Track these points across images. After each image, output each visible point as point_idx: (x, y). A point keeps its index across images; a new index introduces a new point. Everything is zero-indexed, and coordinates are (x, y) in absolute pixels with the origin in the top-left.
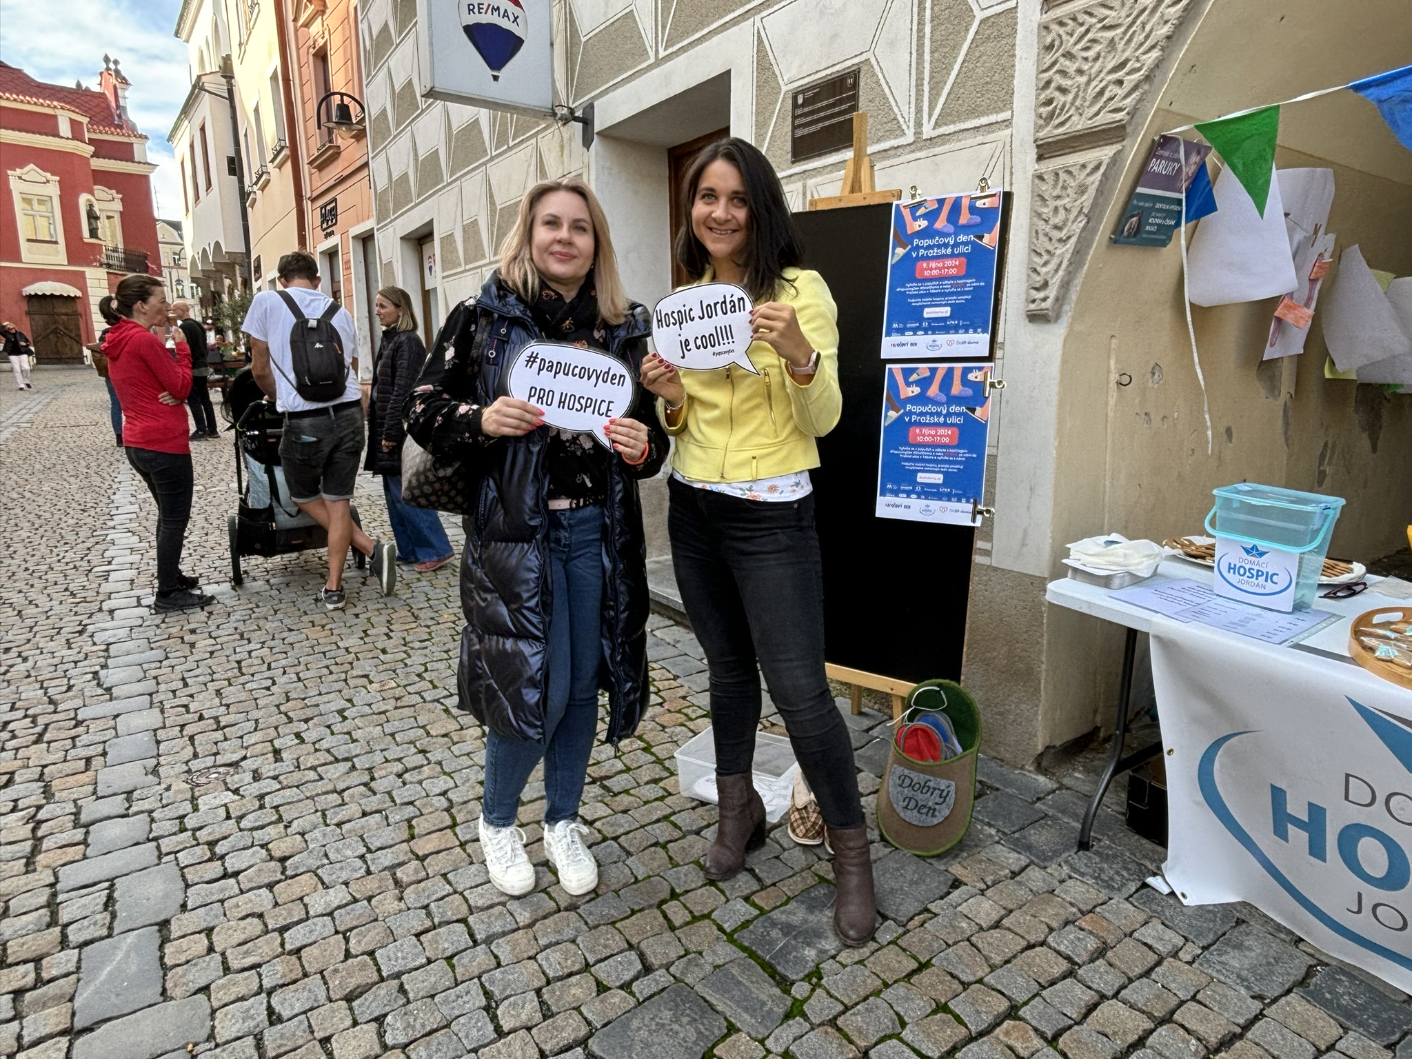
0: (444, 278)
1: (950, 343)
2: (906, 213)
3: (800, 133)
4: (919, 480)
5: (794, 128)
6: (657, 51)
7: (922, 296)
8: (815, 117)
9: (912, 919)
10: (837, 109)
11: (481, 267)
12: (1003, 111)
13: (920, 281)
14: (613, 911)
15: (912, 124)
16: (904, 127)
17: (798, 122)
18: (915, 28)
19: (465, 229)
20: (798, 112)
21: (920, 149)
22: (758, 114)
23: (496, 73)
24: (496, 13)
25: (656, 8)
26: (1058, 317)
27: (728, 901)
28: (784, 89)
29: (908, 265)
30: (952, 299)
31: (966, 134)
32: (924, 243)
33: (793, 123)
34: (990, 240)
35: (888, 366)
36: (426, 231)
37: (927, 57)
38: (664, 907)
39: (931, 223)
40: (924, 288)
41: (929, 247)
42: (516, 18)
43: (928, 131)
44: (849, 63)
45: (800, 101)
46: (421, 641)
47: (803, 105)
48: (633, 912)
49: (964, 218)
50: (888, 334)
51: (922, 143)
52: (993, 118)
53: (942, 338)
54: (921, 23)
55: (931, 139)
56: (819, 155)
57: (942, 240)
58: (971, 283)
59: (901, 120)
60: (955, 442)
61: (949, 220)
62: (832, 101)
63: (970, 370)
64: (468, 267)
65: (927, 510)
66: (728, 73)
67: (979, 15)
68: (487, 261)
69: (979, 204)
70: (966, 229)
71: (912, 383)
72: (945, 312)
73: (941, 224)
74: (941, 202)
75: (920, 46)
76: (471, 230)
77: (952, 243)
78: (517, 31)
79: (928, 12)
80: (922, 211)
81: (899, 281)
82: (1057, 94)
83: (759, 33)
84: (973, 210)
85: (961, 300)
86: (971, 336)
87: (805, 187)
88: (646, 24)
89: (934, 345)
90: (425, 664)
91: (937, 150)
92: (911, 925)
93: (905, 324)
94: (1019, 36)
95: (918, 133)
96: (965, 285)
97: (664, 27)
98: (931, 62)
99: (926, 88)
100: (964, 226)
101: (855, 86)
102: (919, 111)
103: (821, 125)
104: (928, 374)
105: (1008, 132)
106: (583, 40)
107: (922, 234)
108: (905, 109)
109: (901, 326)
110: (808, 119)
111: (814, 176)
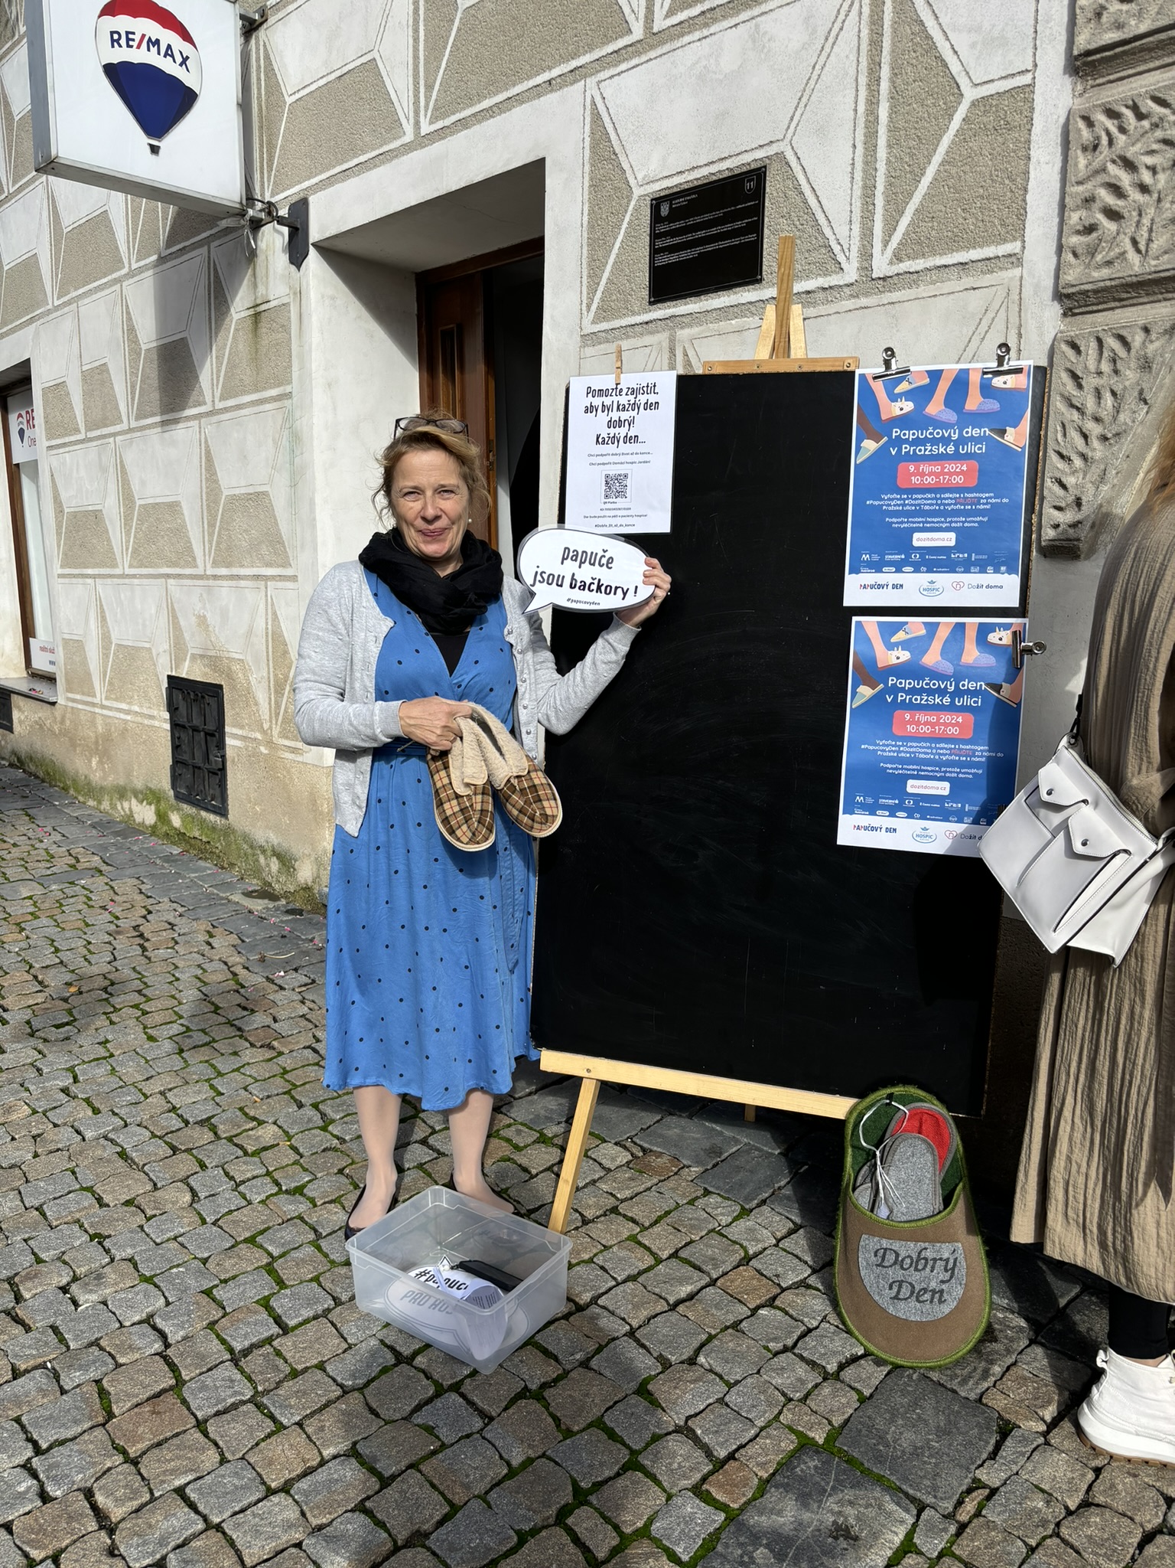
0: (50, 448)
1: (957, 587)
2: (878, 387)
3: (664, 260)
4: (909, 790)
5: (654, 252)
6: (417, 124)
7: (909, 514)
8: (689, 237)
9: (960, 1503)
10: (728, 227)
11: (114, 435)
12: (1005, 241)
13: (901, 491)
14: (487, 1539)
15: (854, 254)
16: (841, 258)
17: (659, 244)
18: (861, 108)
19: (87, 377)
20: (662, 228)
21: (867, 294)
22: (591, 227)
23: (155, 143)
24: (154, 50)
25: (416, 57)
26: (1092, 551)
27: (669, 1497)
28: (637, 192)
29: (884, 467)
30: (959, 522)
31: (944, 273)
32: (910, 435)
33: (652, 244)
34: (1017, 437)
35: (855, 619)
36: (17, 376)
37: (882, 153)
38: (570, 1521)
39: (921, 405)
40: (911, 503)
41: (917, 442)
42: (185, 60)
43: (881, 265)
44: (747, 158)
45: (665, 210)
46: (57, 1027)
47: (671, 218)
48: (523, 1538)
49: (974, 402)
50: (855, 570)
51: (873, 283)
52: (990, 251)
53: (943, 579)
54: (873, 103)
55: (884, 279)
56: (698, 294)
57: (938, 433)
58: (987, 499)
59: (836, 249)
60: (969, 735)
61: (948, 403)
62: (720, 213)
63: (992, 628)
64: (91, 434)
65: (924, 835)
66: (540, 164)
67: (970, 94)
68: (124, 426)
69: (998, 382)
70: (977, 419)
71: (897, 645)
72: (948, 539)
73: (935, 407)
74: (935, 376)
75: (871, 135)
76: (96, 379)
77: (955, 437)
78: (188, 79)
79: (885, 86)
80: (904, 387)
81: (869, 490)
82: (1101, 218)
83: (594, 103)
84: (987, 390)
85: (973, 522)
86: (990, 578)
87: (672, 341)
88: (399, 83)
89: (931, 589)
90: (71, 1069)
91: (895, 296)
92: (963, 1516)
93: (882, 556)
94: (1036, 130)
95: (866, 268)
96: (978, 501)
97: (429, 87)
98: (889, 162)
99: (879, 201)
100: (972, 414)
101: (759, 193)
102: (867, 234)
103: (700, 249)
104: (923, 632)
105: (1017, 272)
106: (289, 100)
107: (903, 421)
108: (842, 231)
109: (876, 558)
110: (677, 240)
111: (690, 326)
